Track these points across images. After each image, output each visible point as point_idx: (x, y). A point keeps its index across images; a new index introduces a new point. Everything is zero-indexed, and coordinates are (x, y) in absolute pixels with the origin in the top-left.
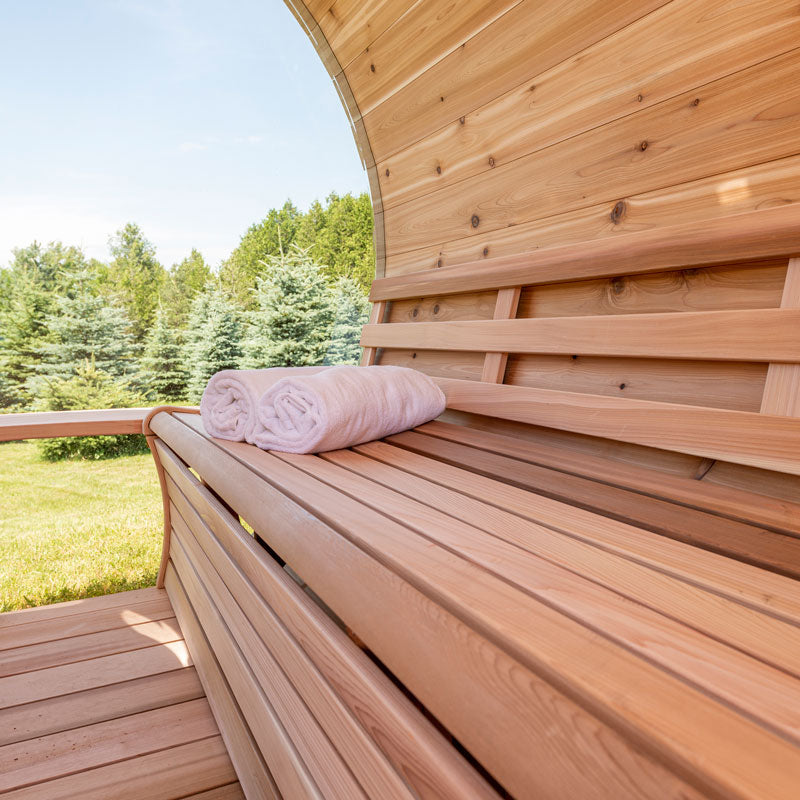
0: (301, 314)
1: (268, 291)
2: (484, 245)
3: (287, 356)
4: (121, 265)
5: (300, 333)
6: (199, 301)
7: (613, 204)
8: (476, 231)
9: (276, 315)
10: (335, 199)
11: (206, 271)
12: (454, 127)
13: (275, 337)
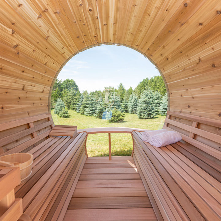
0: (149, 100)
1: (143, 96)
2: (191, 111)
3: (146, 107)
4: (119, 90)
5: (148, 103)
6: (131, 96)
7: (219, 113)
8: (189, 108)
9: (144, 100)
10: (155, 76)
11: (132, 90)
12: (186, 90)
13: (144, 104)
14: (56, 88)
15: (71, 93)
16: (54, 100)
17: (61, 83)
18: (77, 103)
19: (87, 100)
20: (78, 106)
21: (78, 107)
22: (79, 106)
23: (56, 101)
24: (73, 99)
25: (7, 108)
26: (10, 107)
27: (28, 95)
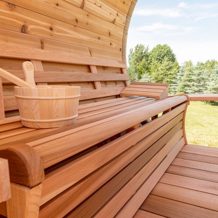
14: (141, 60)
15: (163, 65)
16: (138, 77)
17: (149, 51)
18: (174, 81)
19: (190, 75)
20: (174, 84)
21: (174, 87)
22: (176, 85)
23: (141, 78)
24: (166, 75)
25: (58, 31)
26: (62, 32)
27: (90, 21)
